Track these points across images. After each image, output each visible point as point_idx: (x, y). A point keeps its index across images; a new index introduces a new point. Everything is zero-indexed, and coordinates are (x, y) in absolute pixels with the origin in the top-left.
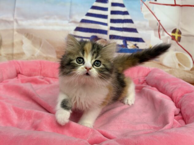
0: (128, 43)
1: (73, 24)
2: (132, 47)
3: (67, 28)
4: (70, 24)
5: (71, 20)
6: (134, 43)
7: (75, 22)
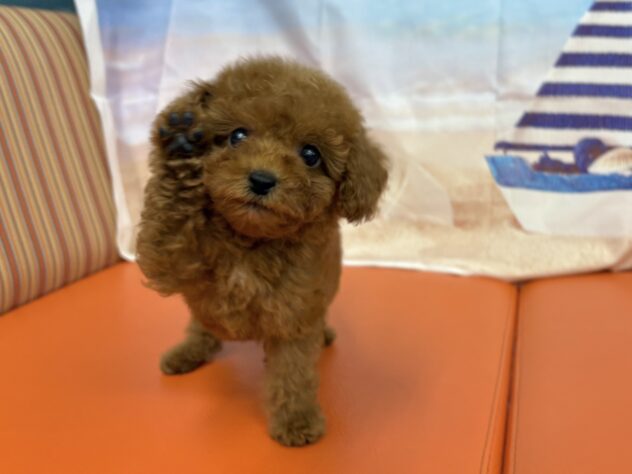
1: (511, 103)
4: (501, 105)
5: (503, 90)
7: (519, 96)
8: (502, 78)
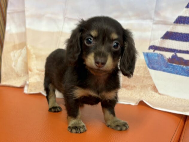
1: (160, 26)
3: (148, 34)
4: (155, 26)
7: (165, 23)
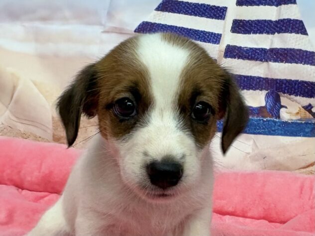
0: (284, 100)
2: (298, 113)
4: (105, 36)
5: (110, 25)
6: (306, 101)
7: (120, 32)
8: (110, 15)
